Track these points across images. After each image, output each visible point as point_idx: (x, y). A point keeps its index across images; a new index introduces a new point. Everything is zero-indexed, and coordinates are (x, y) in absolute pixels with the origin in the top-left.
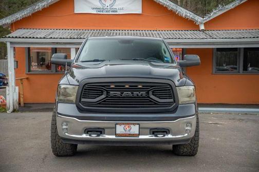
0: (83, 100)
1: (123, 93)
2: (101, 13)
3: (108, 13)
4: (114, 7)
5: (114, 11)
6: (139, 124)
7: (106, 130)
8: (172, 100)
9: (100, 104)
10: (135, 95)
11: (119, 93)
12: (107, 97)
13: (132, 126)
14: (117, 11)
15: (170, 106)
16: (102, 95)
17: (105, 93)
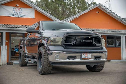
0: (65, 44)
1: (83, 40)
2: (15, 17)
3: (18, 17)
4: (21, 14)
5: (21, 16)
6: (91, 54)
7: (77, 57)
8: (100, 44)
9: (73, 45)
10: (88, 41)
11: (82, 40)
12: (76, 42)
13: (88, 55)
14: (22, 16)
15: (100, 47)
16: (74, 41)
17: (76, 40)
